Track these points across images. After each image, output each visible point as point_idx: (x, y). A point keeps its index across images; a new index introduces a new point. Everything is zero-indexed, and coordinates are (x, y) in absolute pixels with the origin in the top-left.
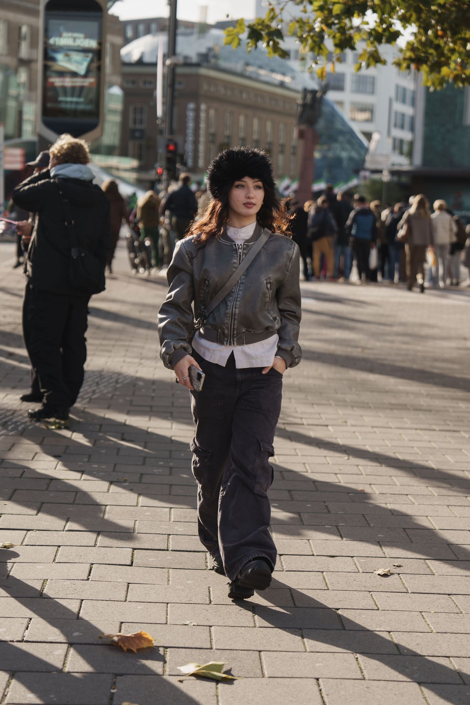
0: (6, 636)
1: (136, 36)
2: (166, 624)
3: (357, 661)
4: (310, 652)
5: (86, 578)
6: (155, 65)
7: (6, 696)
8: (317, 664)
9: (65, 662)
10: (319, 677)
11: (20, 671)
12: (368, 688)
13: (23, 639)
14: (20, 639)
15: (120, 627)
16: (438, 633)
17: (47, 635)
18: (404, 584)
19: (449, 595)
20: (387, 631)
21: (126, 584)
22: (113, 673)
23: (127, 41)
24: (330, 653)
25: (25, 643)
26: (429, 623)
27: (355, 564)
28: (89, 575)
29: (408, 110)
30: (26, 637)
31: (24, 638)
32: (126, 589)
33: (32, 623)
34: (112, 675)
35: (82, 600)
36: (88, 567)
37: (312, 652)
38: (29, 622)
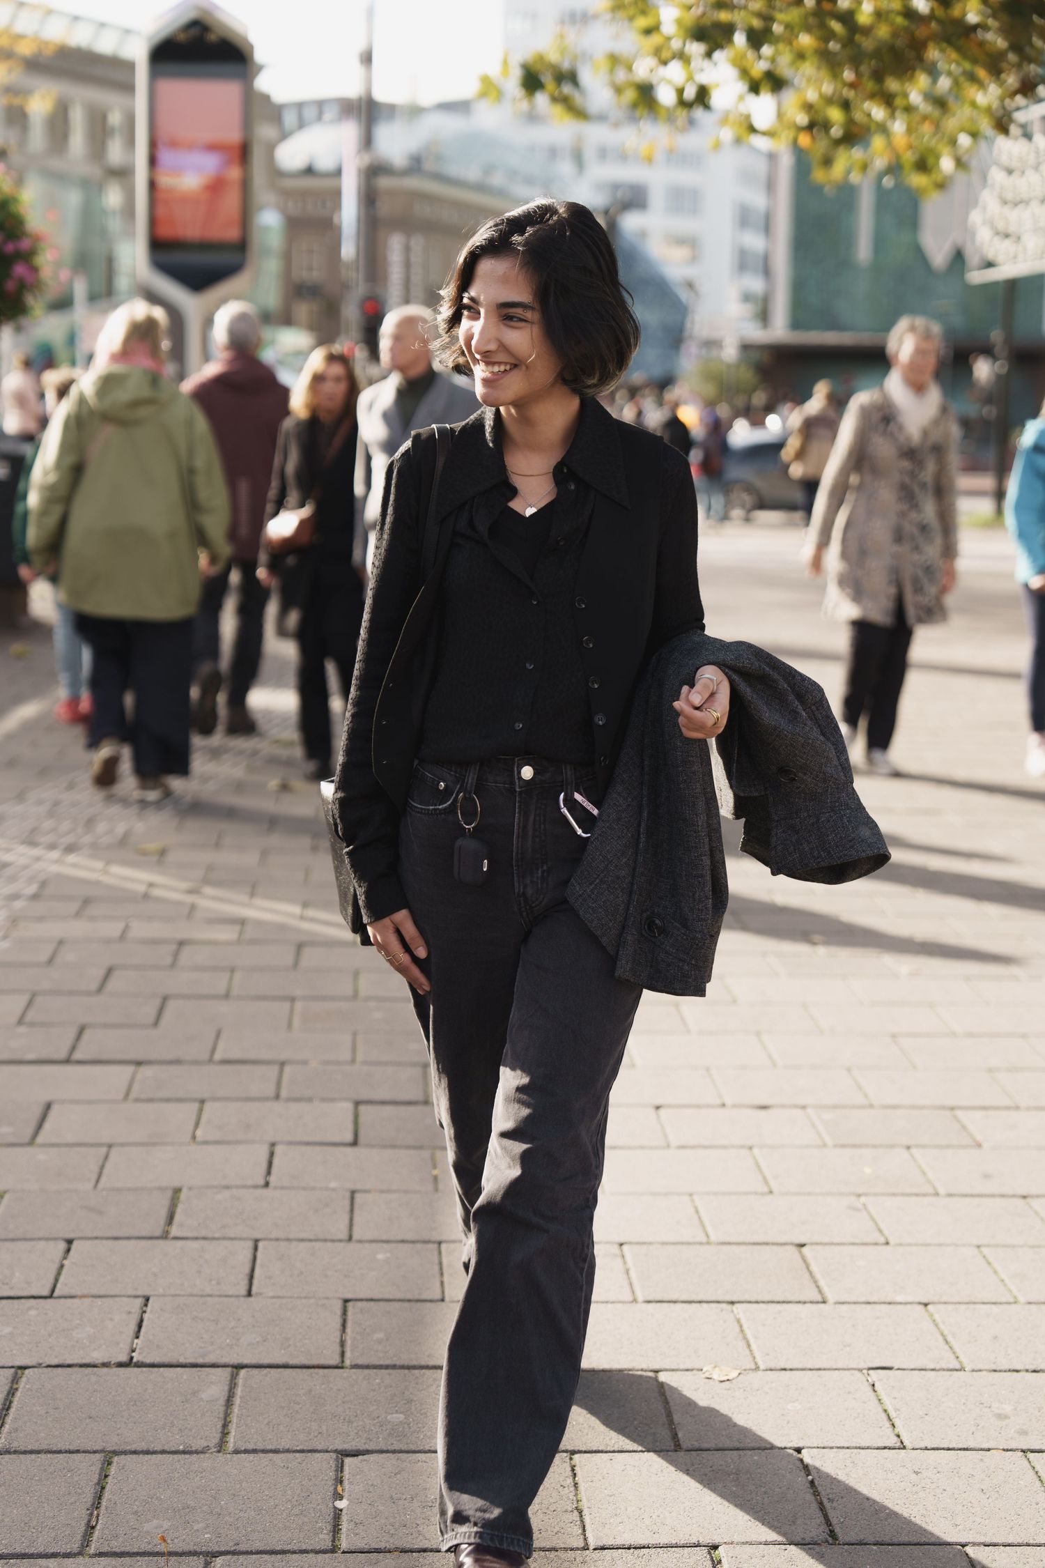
0: (95, 1350)
1: (301, 125)
2: (443, 1300)
3: (875, 1391)
4: (767, 1370)
5: (262, 1182)
6: (338, 173)
7: (93, 1528)
8: (790, 1406)
9: (228, 1419)
10: (800, 1445)
11: (125, 1453)
12: (917, 1473)
13: (132, 1358)
14: (124, 1358)
15: (345, 1312)
16: (1030, 1303)
17: (183, 1344)
18: (924, 1173)
19: (1024, 1197)
20: (920, 1303)
21: (348, 1195)
22: (336, 1451)
23: (284, 136)
24: (810, 1372)
25: (136, 1369)
26: (1003, 1276)
27: (814, 1126)
28: (269, 1172)
29: (755, 242)
30: (137, 1351)
31: (134, 1354)
32: (348, 1208)
33: (151, 1312)
34: (334, 1455)
35: (256, 1241)
36: (263, 1152)
37: (771, 1370)
38: (145, 1309)
